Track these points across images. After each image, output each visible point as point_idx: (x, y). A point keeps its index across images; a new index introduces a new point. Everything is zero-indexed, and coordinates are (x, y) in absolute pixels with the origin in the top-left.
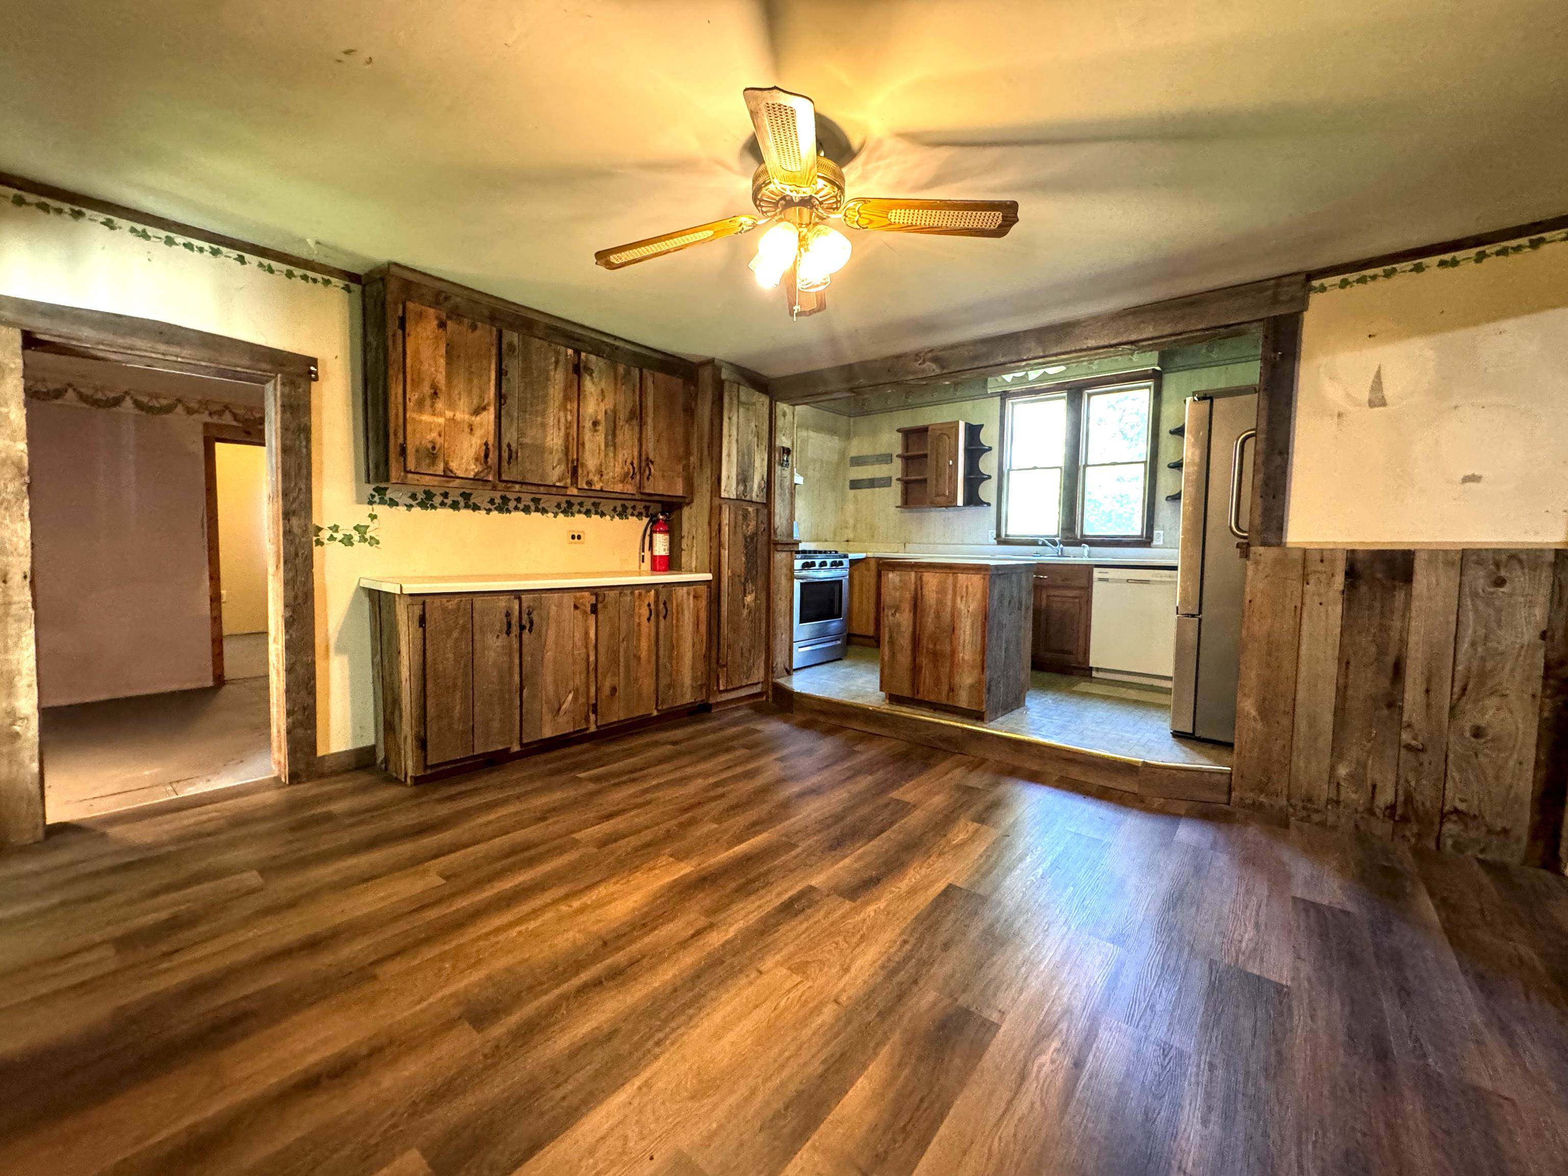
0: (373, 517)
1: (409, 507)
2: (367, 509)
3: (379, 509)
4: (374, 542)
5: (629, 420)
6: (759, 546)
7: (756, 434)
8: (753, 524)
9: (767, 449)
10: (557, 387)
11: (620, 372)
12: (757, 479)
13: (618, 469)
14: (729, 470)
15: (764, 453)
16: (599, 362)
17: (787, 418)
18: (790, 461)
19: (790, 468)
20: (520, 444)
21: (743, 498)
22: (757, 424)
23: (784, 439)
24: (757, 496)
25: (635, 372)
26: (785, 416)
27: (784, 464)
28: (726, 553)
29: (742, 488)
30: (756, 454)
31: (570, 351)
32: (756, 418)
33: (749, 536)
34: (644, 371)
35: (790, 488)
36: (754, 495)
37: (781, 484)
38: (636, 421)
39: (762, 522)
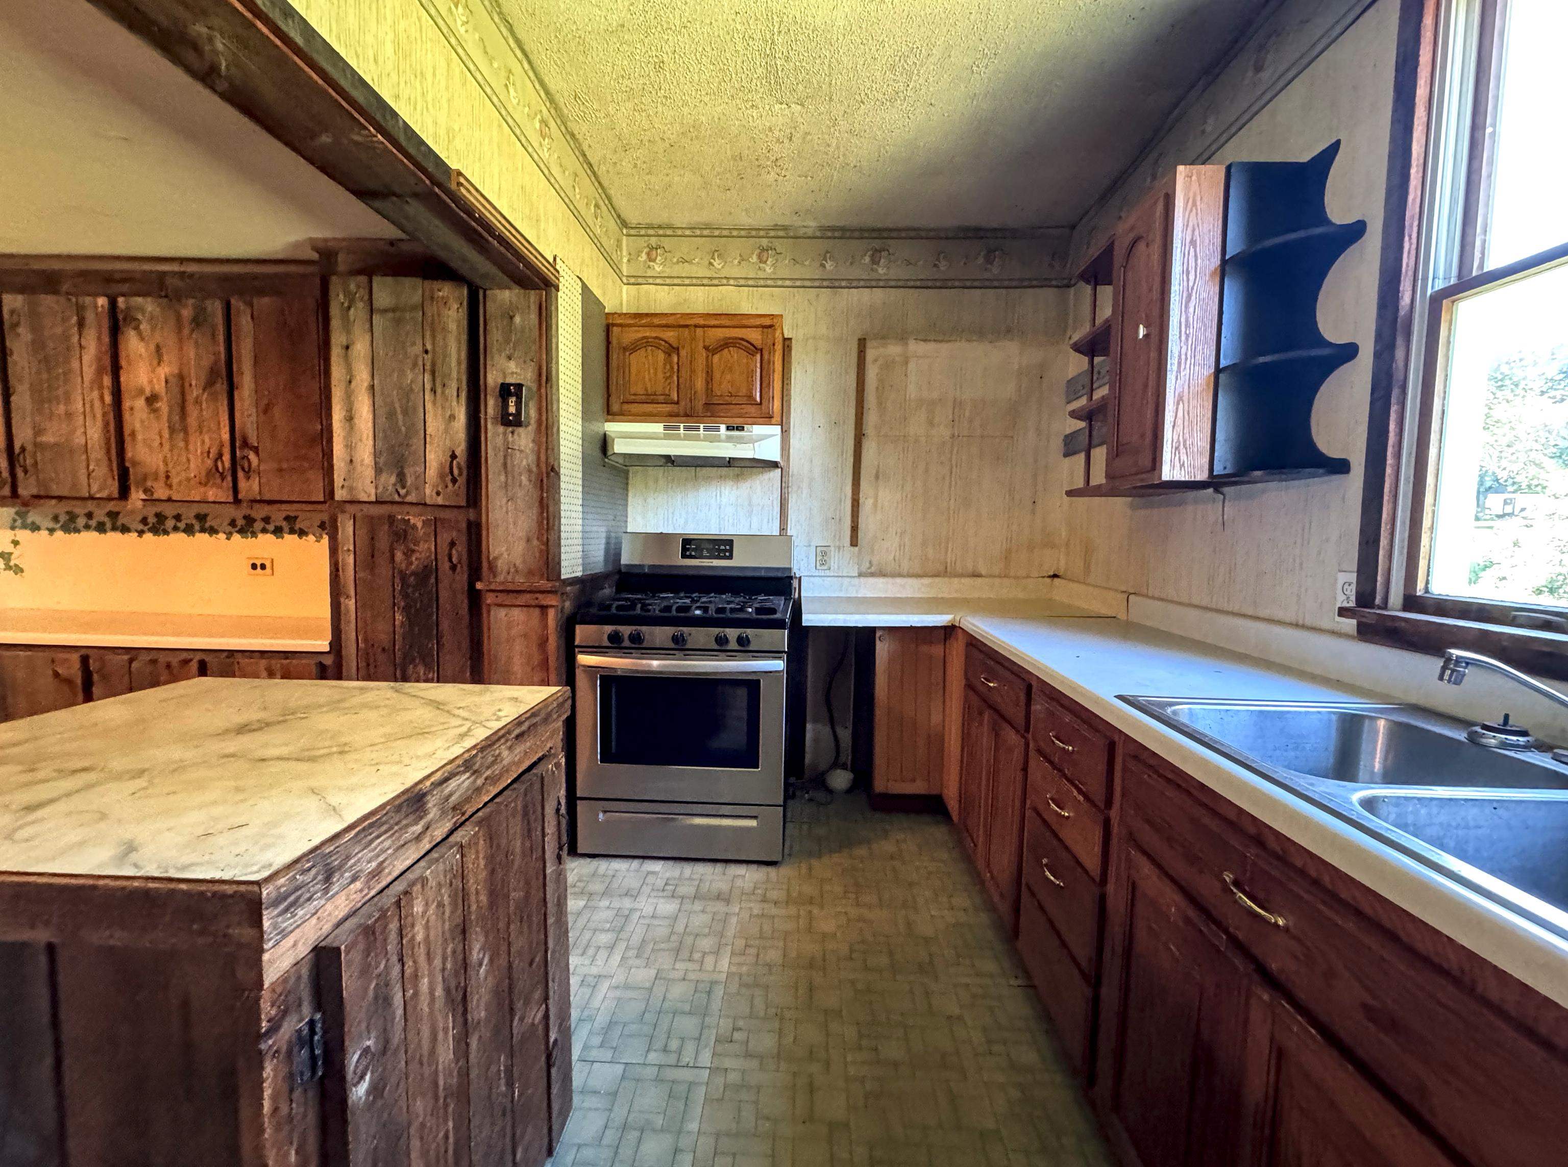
0: (16, 543)
1: (51, 531)
2: (9, 535)
3: (23, 535)
4: (18, 570)
5: (209, 384)
6: (444, 594)
7: (428, 367)
8: (424, 549)
9: (464, 395)
10: (86, 358)
11: (187, 313)
12: (435, 458)
13: (196, 465)
14: (350, 447)
15: (454, 403)
16: (149, 306)
17: (517, 319)
18: (531, 412)
19: (530, 428)
20: (35, 444)
21: (397, 498)
22: (429, 347)
23: (512, 366)
24: (438, 494)
25: (215, 307)
26: (512, 318)
27: (512, 422)
28: (351, 603)
29: (393, 479)
30: (429, 406)
31: (102, 301)
32: (428, 334)
33: (413, 573)
34: (233, 301)
35: (535, 469)
36: (428, 491)
37: (505, 465)
38: (221, 387)
39: (452, 544)
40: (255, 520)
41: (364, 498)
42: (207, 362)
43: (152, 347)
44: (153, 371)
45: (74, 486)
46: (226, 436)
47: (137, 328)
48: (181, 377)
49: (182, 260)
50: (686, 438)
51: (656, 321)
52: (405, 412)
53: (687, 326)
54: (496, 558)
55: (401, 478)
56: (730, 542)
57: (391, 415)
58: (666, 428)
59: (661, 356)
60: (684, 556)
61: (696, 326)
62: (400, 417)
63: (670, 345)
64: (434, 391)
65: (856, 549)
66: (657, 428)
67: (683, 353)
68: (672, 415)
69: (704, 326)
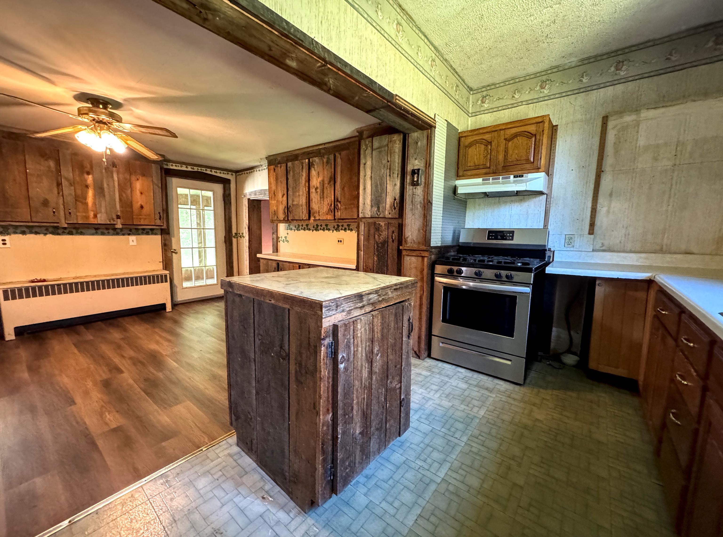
0: (288, 234)
1: (295, 230)
2: (286, 231)
4: (288, 241)
6: (390, 250)
7: (388, 167)
8: (384, 234)
9: (399, 176)
10: (303, 178)
11: (325, 160)
12: (389, 200)
13: (325, 208)
14: (364, 199)
15: (396, 180)
16: (317, 159)
17: (419, 143)
18: (422, 180)
19: (422, 186)
20: (293, 205)
21: (377, 216)
22: (389, 159)
23: (416, 162)
24: (390, 213)
25: (332, 157)
26: (417, 143)
27: (415, 184)
28: (362, 253)
29: (376, 209)
30: (388, 182)
31: (307, 160)
32: (389, 155)
33: (381, 243)
34: (336, 154)
35: (422, 202)
36: (386, 213)
37: (412, 201)
38: (332, 182)
39: (393, 232)
40: (339, 226)
41: (367, 216)
42: (329, 175)
43: (317, 172)
44: (317, 180)
45: (299, 217)
46: (333, 198)
47: (314, 168)
48: (323, 181)
49: (324, 144)
50: (493, 183)
51: (481, 131)
52: (381, 185)
53: (496, 131)
54: (407, 237)
55: (378, 208)
56: (513, 232)
57: (376, 186)
58: (483, 180)
59: (483, 147)
60: (488, 239)
61: (500, 130)
62: (379, 186)
63: (488, 141)
64: (390, 176)
65: (592, 236)
66: (480, 180)
67: (493, 144)
68: (486, 174)
69: (505, 129)
